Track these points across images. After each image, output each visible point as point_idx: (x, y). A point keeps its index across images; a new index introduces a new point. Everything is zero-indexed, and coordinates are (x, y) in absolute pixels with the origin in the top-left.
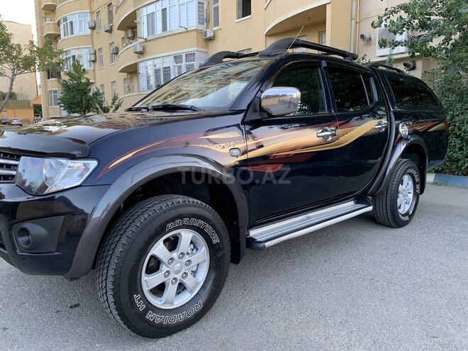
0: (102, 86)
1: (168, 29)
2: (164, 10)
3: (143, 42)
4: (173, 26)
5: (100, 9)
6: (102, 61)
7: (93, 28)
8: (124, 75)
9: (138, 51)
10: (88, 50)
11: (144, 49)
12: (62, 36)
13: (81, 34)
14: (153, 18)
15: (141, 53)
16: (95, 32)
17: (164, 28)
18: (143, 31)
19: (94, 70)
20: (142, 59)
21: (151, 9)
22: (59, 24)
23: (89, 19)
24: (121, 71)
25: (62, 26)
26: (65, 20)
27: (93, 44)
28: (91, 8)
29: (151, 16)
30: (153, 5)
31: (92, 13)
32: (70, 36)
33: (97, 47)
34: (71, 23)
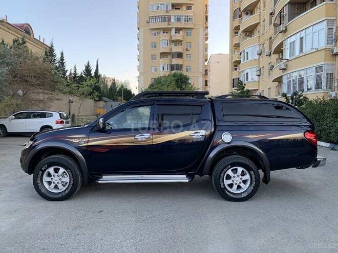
0: (263, 91)
1: (304, 51)
2: (302, 39)
3: (286, 62)
4: (307, 49)
5: (265, 42)
6: (263, 75)
7: (260, 55)
8: (276, 84)
9: (282, 68)
10: (256, 69)
11: (286, 66)
12: (242, 62)
13: (253, 59)
14: (294, 45)
15: (284, 69)
16: (261, 56)
17: (301, 51)
18: (287, 55)
19: (259, 81)
20: (285, 73)
21: (293, 39)
22: (240, 54)
23: (258, 49)
24: (273, 82)
25: (242, 55)
26: (244, 51)
27: (259, 65)
28: (259, 42)
29: (293, 43)
30: (295, 36)
31: (260, 45)
32: (246, 61)
33: (261, 66)
34: (247, 53)
